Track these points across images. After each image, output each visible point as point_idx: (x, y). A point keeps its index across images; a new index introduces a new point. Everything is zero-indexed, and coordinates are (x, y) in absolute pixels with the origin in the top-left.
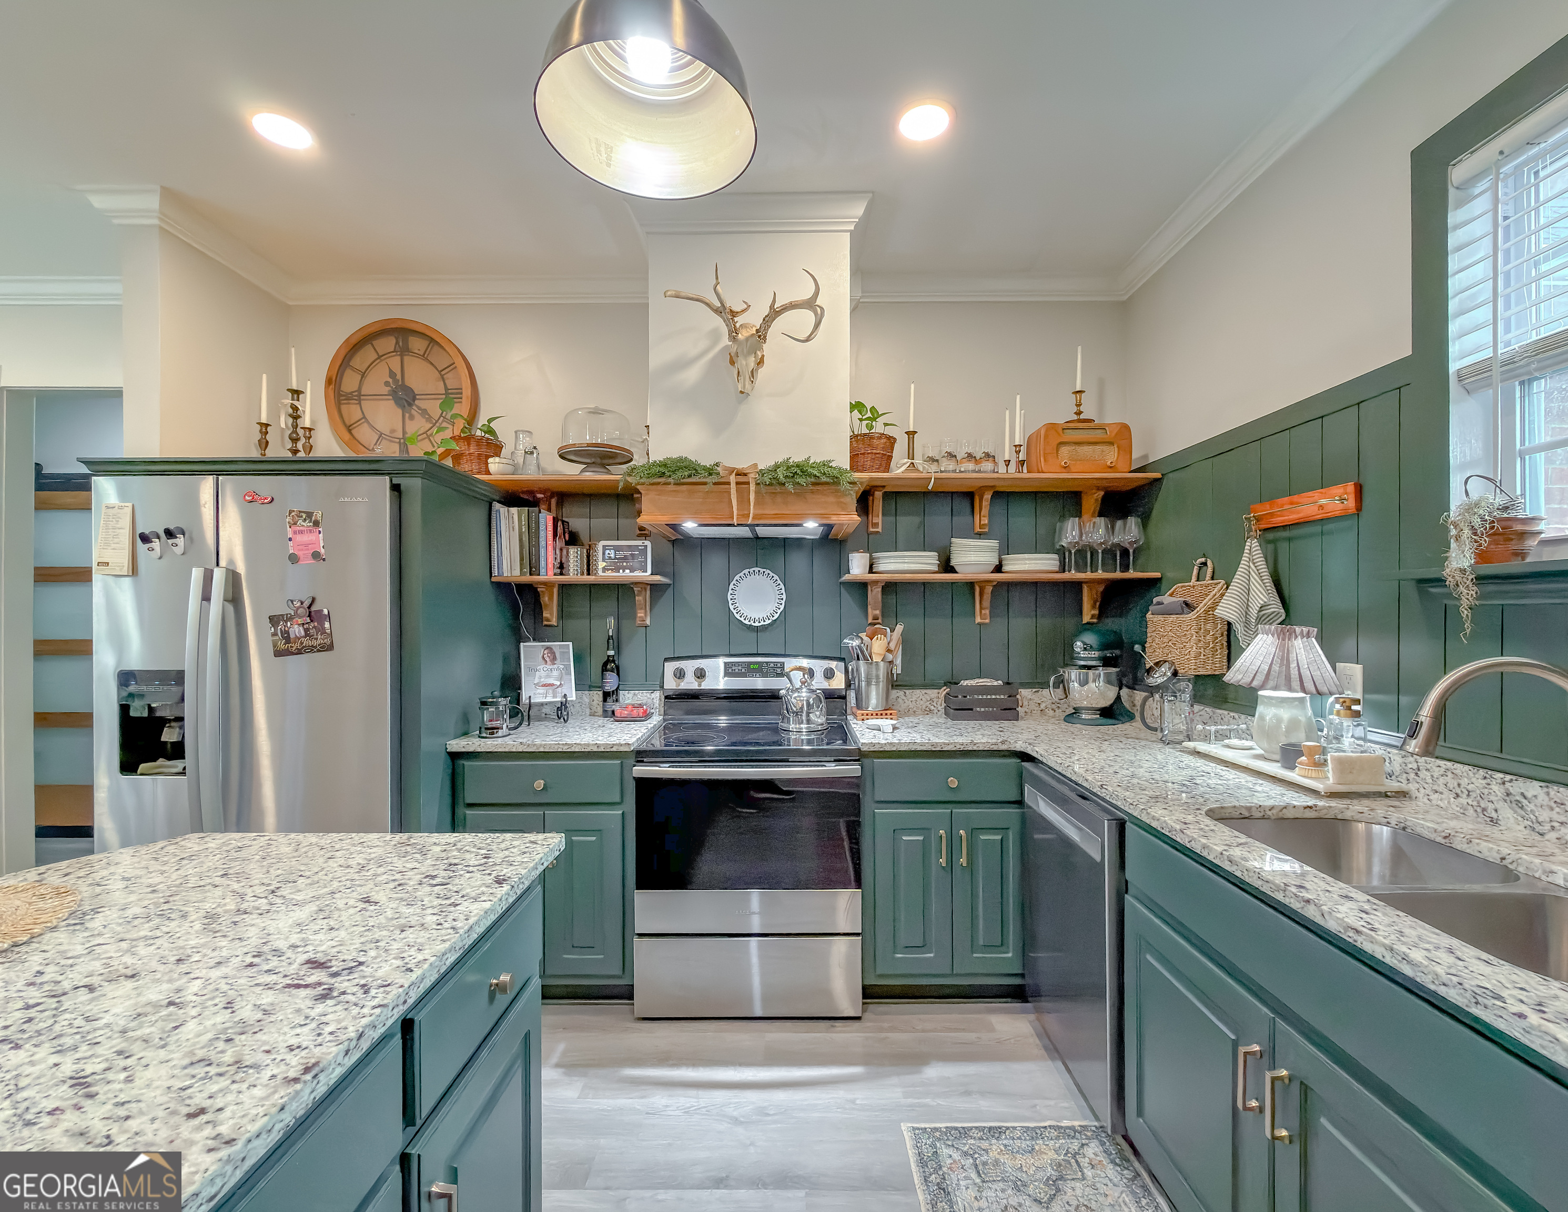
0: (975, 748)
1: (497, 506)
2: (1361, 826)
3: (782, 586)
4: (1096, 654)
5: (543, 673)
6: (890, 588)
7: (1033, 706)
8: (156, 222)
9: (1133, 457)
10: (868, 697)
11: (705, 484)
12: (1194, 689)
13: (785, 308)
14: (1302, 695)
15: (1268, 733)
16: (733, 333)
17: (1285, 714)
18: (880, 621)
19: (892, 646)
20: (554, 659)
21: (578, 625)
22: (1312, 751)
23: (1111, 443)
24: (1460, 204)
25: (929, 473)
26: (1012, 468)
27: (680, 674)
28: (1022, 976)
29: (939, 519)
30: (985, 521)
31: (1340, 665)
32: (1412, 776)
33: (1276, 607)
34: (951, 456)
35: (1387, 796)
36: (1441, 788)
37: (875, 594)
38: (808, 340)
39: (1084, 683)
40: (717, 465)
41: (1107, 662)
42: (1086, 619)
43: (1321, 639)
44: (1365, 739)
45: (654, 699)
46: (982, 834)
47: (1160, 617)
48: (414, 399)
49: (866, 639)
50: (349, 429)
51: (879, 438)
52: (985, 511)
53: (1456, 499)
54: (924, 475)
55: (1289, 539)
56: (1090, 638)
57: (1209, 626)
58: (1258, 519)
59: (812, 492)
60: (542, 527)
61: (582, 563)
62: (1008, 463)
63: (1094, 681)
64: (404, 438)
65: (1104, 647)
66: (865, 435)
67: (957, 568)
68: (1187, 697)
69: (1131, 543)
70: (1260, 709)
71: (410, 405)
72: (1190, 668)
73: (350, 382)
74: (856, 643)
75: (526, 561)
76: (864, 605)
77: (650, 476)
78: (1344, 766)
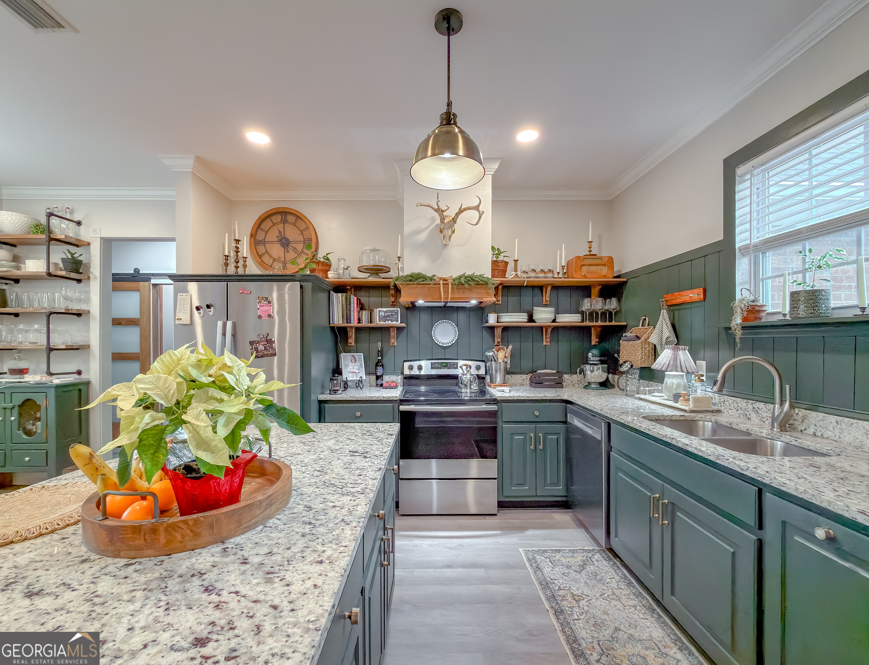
0: (546, 398)
1: (332, 292)
2: (701, 423)
3: (456, 328)
4: (598, 359)
5: (351, 367)
6: (506, 329)
7: (569, 382)
8: (191, 170)
9: (615, 270)
10: (496, 378)
11: (430, 284)
12: (640, 372)
13: (465, 209)
14: (682, 373)
15: (669, 390)
16: (442, 219)
17: (675, 381)
18: (500, 344)
19: (507, 355)
20: (355, 361)
21: (364, 345)
22: (685, 395)
23: (604, 265)
24: (740, 183)
25: (523, 278)
26: (560, 276)
27: (411, 368)
28: (566, 496)
29: (527, 298)
30: (548, 299)
31: (698, 362)
32: (722, 404)
33: (673, 338)
34: (534, 270)
35: (713, 412)
36: (732, 408)
37: (498, 332)
38: (477, 224)
39: (592, 371)
40: (434, 276)
41: (602, 362)
42: (593, 343)
43: (690, 351)
44: (705, 391)
45: (399, 379)
46: (549, 436)
47: (626, 342)
48: (289, 243)
49: (496, 352)
50: (260, 257)
51: (501, 262)
52: (548, 295)
53: (738, 296)
54: (522, 279)
55: (679, 310)
56: (595, 352)
57: (646, 346)
58: (666, 301)
59: (475, 287)
60: (352, 302)
61: (368, 317)
62: (558, 273)
63: (597, 371)
64: (285, 261)
65: (601, 355)
66: (495, 261)
67: (536, 320)
68: (637, 376)
69: (613, 309)
70: (666, 380)
71: (288, 246)
72: (639, 364)
73: (260, 236)
74: (491, 354)
75: (345, 317)
76: (493, 335)
77: (405, 281)
78: (697, 400)
